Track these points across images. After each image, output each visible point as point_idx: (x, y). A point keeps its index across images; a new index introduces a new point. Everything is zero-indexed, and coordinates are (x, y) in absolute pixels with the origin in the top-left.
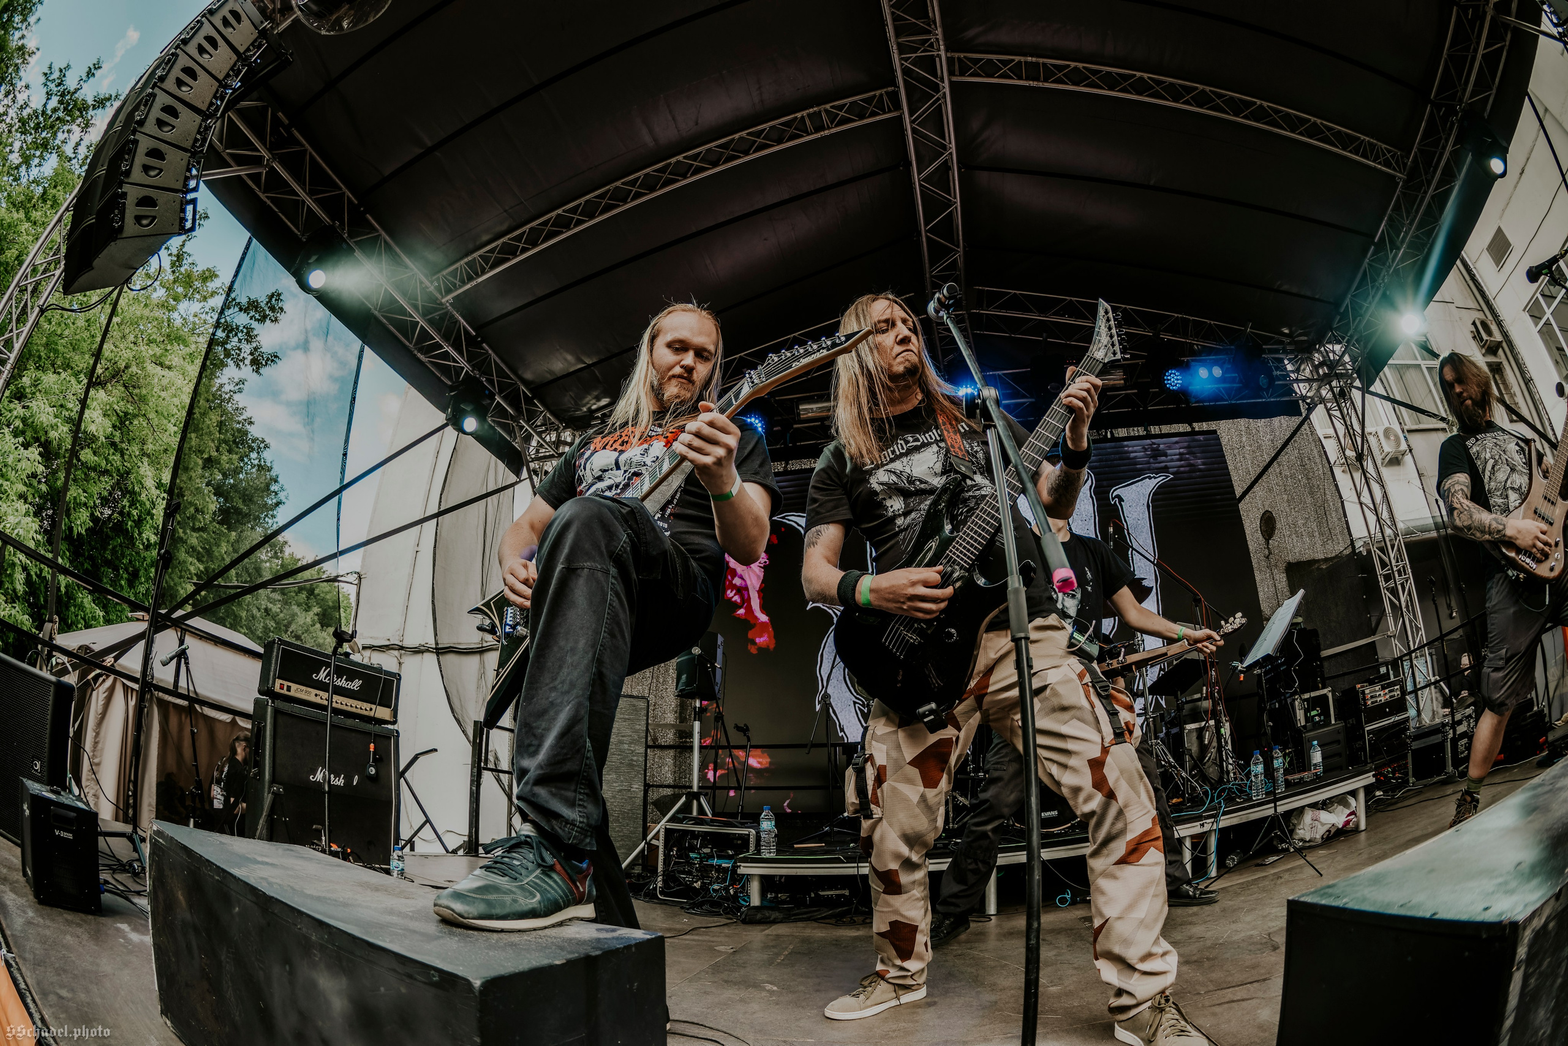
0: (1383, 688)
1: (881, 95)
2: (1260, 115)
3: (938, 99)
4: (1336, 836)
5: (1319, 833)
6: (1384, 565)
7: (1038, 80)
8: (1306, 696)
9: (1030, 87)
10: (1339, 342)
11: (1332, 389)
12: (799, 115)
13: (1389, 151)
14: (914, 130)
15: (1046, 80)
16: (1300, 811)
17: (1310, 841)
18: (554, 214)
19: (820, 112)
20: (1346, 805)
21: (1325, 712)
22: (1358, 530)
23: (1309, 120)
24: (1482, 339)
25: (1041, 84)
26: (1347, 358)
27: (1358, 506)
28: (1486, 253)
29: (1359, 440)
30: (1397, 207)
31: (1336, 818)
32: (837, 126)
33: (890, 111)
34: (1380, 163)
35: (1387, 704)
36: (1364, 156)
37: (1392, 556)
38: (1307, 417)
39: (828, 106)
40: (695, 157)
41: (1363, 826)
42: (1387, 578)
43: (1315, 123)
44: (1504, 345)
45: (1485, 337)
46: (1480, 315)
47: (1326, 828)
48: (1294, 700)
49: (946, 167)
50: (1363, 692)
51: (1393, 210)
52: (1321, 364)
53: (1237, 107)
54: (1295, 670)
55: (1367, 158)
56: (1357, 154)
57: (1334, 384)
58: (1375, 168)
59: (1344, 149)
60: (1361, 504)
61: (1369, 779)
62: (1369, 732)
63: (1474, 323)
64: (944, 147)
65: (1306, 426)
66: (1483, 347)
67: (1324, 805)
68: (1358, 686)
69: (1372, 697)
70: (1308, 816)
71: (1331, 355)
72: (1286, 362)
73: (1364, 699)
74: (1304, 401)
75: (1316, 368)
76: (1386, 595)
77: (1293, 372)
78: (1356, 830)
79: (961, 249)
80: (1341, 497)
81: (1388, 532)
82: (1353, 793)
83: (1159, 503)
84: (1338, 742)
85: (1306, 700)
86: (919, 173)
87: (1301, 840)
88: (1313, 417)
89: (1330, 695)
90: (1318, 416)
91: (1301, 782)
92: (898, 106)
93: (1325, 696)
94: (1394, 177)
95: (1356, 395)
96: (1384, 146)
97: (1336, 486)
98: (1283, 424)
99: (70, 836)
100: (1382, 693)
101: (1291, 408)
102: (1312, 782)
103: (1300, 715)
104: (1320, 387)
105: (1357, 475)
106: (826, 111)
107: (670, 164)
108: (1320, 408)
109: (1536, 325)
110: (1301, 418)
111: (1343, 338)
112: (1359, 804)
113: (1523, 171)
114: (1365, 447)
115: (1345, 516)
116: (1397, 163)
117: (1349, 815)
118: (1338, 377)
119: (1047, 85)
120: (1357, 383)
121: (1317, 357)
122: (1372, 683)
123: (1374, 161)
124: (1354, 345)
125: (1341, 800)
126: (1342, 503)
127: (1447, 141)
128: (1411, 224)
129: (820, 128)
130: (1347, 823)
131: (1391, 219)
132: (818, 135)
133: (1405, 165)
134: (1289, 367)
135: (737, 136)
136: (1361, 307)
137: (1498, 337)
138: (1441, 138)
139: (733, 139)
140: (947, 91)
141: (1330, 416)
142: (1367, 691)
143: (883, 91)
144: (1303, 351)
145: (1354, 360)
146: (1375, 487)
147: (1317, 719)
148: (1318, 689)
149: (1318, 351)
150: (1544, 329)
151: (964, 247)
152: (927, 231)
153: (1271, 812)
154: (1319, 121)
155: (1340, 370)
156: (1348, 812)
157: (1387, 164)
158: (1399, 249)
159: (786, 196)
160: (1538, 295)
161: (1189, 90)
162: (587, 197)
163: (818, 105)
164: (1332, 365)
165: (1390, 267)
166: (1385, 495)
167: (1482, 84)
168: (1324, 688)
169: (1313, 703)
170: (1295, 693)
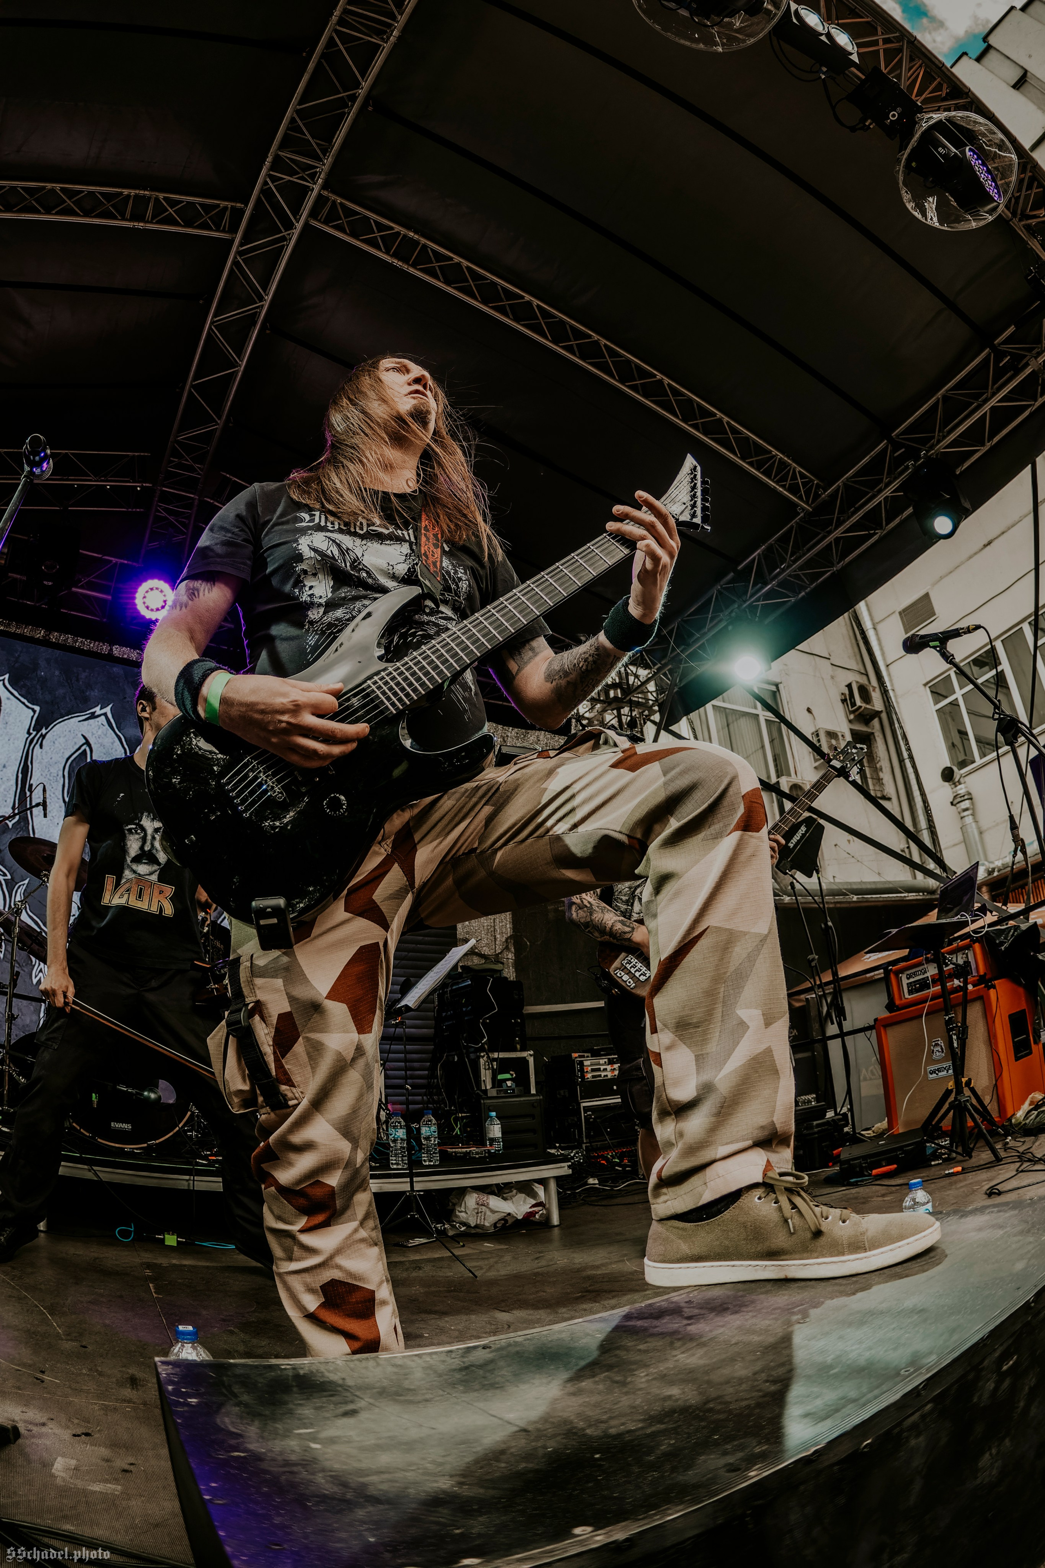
4: (513, 1227)
5: (489, 1221)
8: (496, 1055)
16: (462, 1192)
20: (533, 1194)
21: (522, 1080)
31: (516, 1206)
41: (555, 1220)
47: (497, 1217)
48: (479, 1057)
50: (581, 1063)
54: (484, 1024)
61: (563, 1169)
62: (586, 1109)
67: (500, 1191)
68: (574, 1055)
69: (593, 1070)
70: (471, 1200)
73: (582, 1070)
78: (546, 1223)
82: (543, 1182)
84: (533, 1116)
85: (494, 1060)
87: (464, 1224)
89: (531, 1060)
91: (466, 1159)
93: (524, 1061)
100: (609, 1067)
102: (481, 1160)
103: (486, 1076)
112: (549, 1196)
117: (535, 1206)
122: (599, 1054)
125: (525, 1188)
130: (532, 1214)
142: (586, 1063)
147: (509, 1083)
148: (514, 1050)
153: (407, 1187)
156: (533, 1202)
168: (523, 1049)
169: (505, 1065)
170: (482, 1049)
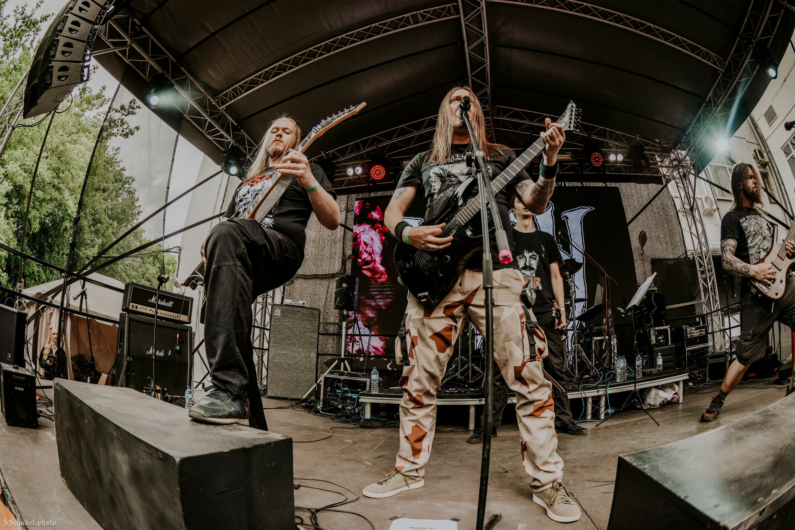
0: (696, 329)
1: (450, 7)
2: (649, 30)
3: (479, 10)
4: (666, 405)
5: (658, 402)
6: (701, 266)
7: (532, 3)
8: (657, 328)
9: (528, 6)
10: (684, 150)
11: (679, 173)
12: (406, 15)
13: (716, 57)
14: (466, 25)
15: (536, 4)
16: (649, 389)
17: (653, 405)
18: (277, 64)
19: (417, 14)
20: (673, 389)
21: (666, 338)
22: (689, 246)
23: (675, 36)
24: (758, 159)
25: (533, 5)
26: (688, 158)
27: (690, 234)
28: (763, 117)
29: (692, 200)
30: (718, 85)
31: (668, 395)
32: (426, 21)
33: (454, 15)
34: (711, 62)
35: (698, 338)
36: (703, 57)
37: (705, 262)
38: (666, 185)
39: (421, 11)
40: (351, 36)
41: (681, 401)
42: (702, 273)
43: (677, 38)
44: (770, 164)
45: (760, 158)
46: (758, 147)
47: (662, 400)
48: (650, 330)
49: (483, 44)
50: (686, 330)
51: (716, 86)
52: (675, 160)
53: (636, 25)
54: (652, 315)
55: (704, 59)
56: (699, 56)
57: (681, 170)
58: (708, 64)
59: (692, 53)
60: (691, 233)
61: (685, 376)
62: (688, 351)
63: (755, 151)
64: (482, 34)
65: (665, 189)
66: (759, 163)
67: (662, 388)
68: (684, 326)
69: (690, 333)
70: (653, 392)
71: (680, 156)
72: (656, 156)
73: (686, 333)
74: (664, 177)
75: (672, 161)
76: (701, 281)
77: (659, 162)
78: (677, 403)
79: (489, 86)
80: (681, 228)
81: (704, 249)
82: (677, 383)
83: (587, 221)
84: (672, 354)
85: (656, 330)
86: (468, 47)
87: (649, 404)
88: (669, 185)
89: (669, 330)
90: (672, 186)
91: (651, 374)
92: (458, 13)
93: (666, 330)
94: (718, 70)
95: (692, 177)
96: (713, 54)
97: (679, 222)
98: (654, 188)
99: (22, 389)
100: (696, 332)
101: (658, 180)
102: (657, 374)
103: (653, 338)
104: (673, 171)
105: (690, 218)
106: (420, 14)
107: (338, 39)
108: (673, 181)
109: (787, 157)
110: (663, 186)
111: (687, 148)
112: (679, 389)
113: (785, 80)
114: (695, 204)
115: (683, 238)
116: (720, 63)
117: (674, 394)
118: (683, 167)
119: (536, 6)
120: (693, 172)
121: (673, 156)
122: (691, 326)
123: (708, 61)
124: (692, 152)
125: (671, 386)
126: (682, 231)
127: (747, 56)
128: (725, 95)
129: (417, 22)
130: (673, 398)
131: (715, 91)
132: (416, 26)
133: (724, 65)
134: (658, 159)
135: (373, 25)
136: (697, 133)
137: (767, 160)
138: (743, 55)
139: (371, 27)
140: (484, 6)
141: (677, 186)
142: (688, 330)
143: (451, 5)
144: (665, 152)
145: (692, 159)
146: (699, 225)
147: (662, 341)
148: (663, 326)
149: (673, 153)
150: (791, 160)
151: (491, 85)
152: (472, 76)
153: (633, 388)
154: (680, 37)
155: (684, 163)
156: (674, 392)
157: (714, 63)
158: (718, 106)
159: (399, 56)
160: (789, 142)
161: (612, 14)
162: (295, 55)
163: (416, 11)
164: (680, 161)
165: (713, 115)
166: (704, 231)
167: (767, 31)
168: (666, 325)
169: (660, 333)
170: (651, 326)
